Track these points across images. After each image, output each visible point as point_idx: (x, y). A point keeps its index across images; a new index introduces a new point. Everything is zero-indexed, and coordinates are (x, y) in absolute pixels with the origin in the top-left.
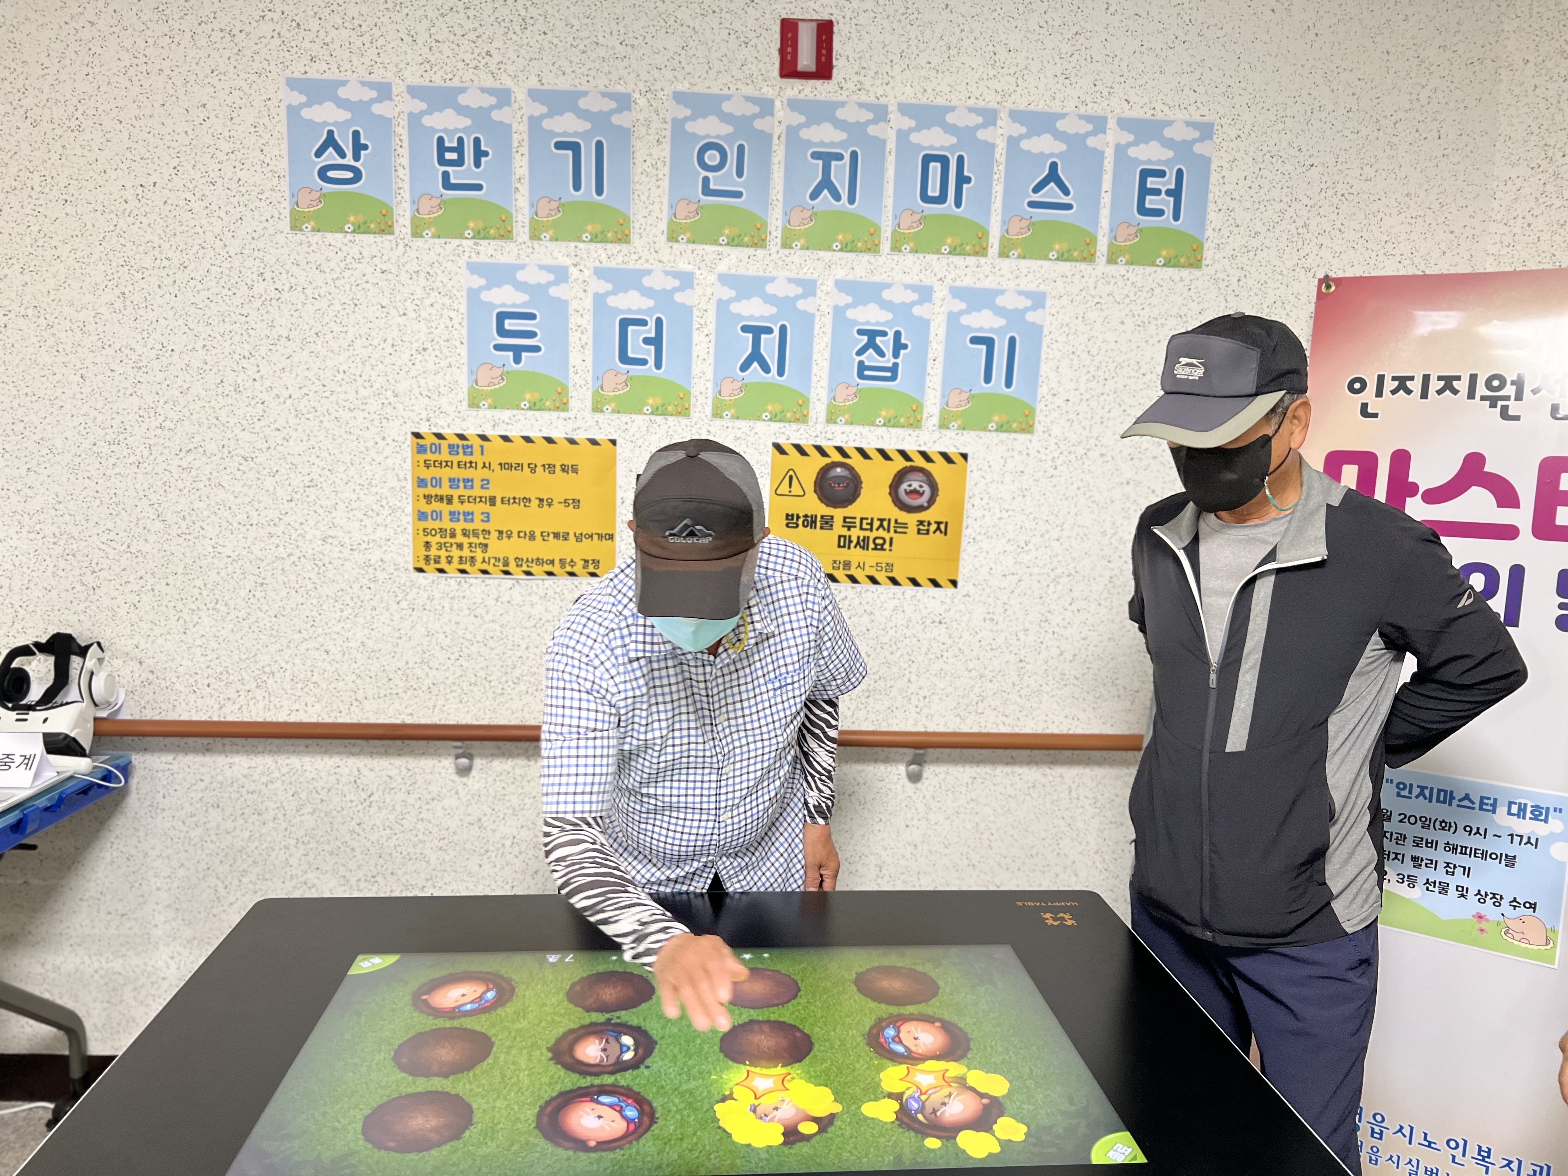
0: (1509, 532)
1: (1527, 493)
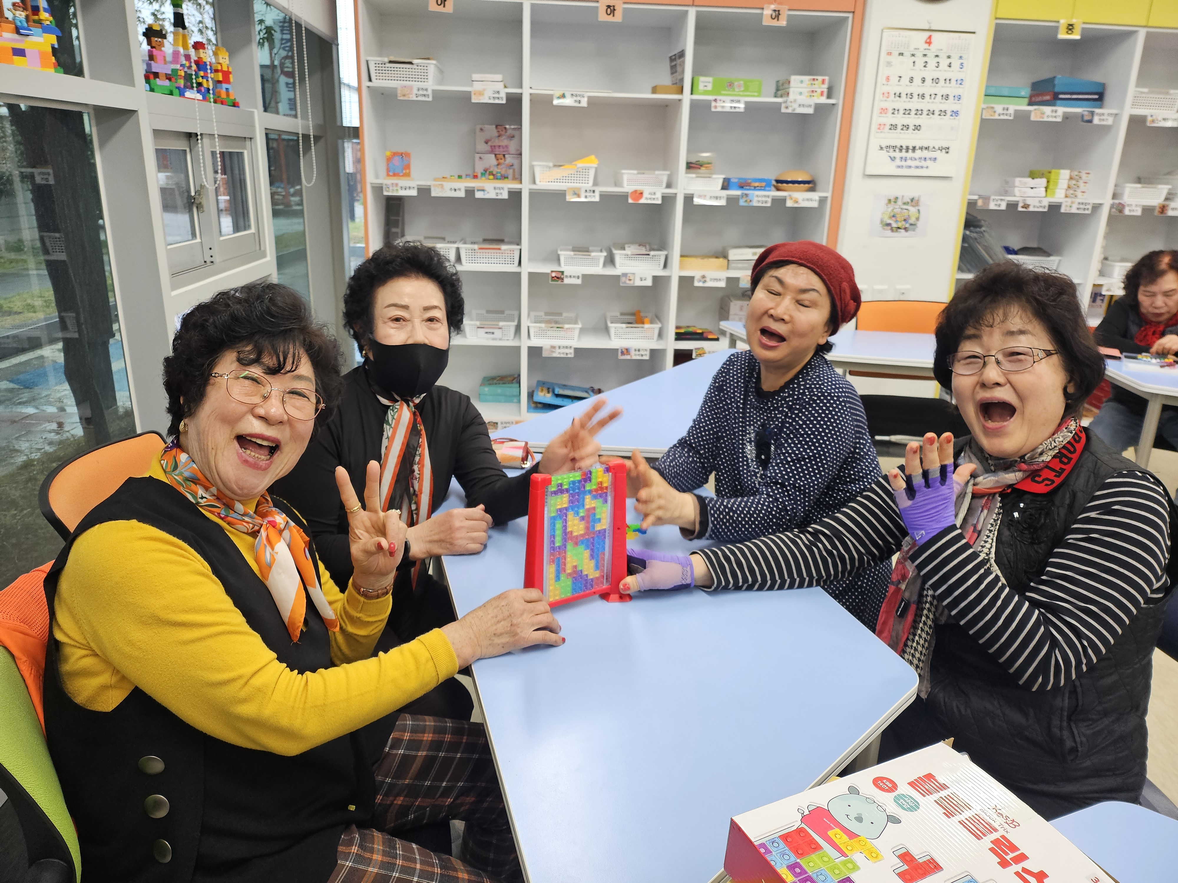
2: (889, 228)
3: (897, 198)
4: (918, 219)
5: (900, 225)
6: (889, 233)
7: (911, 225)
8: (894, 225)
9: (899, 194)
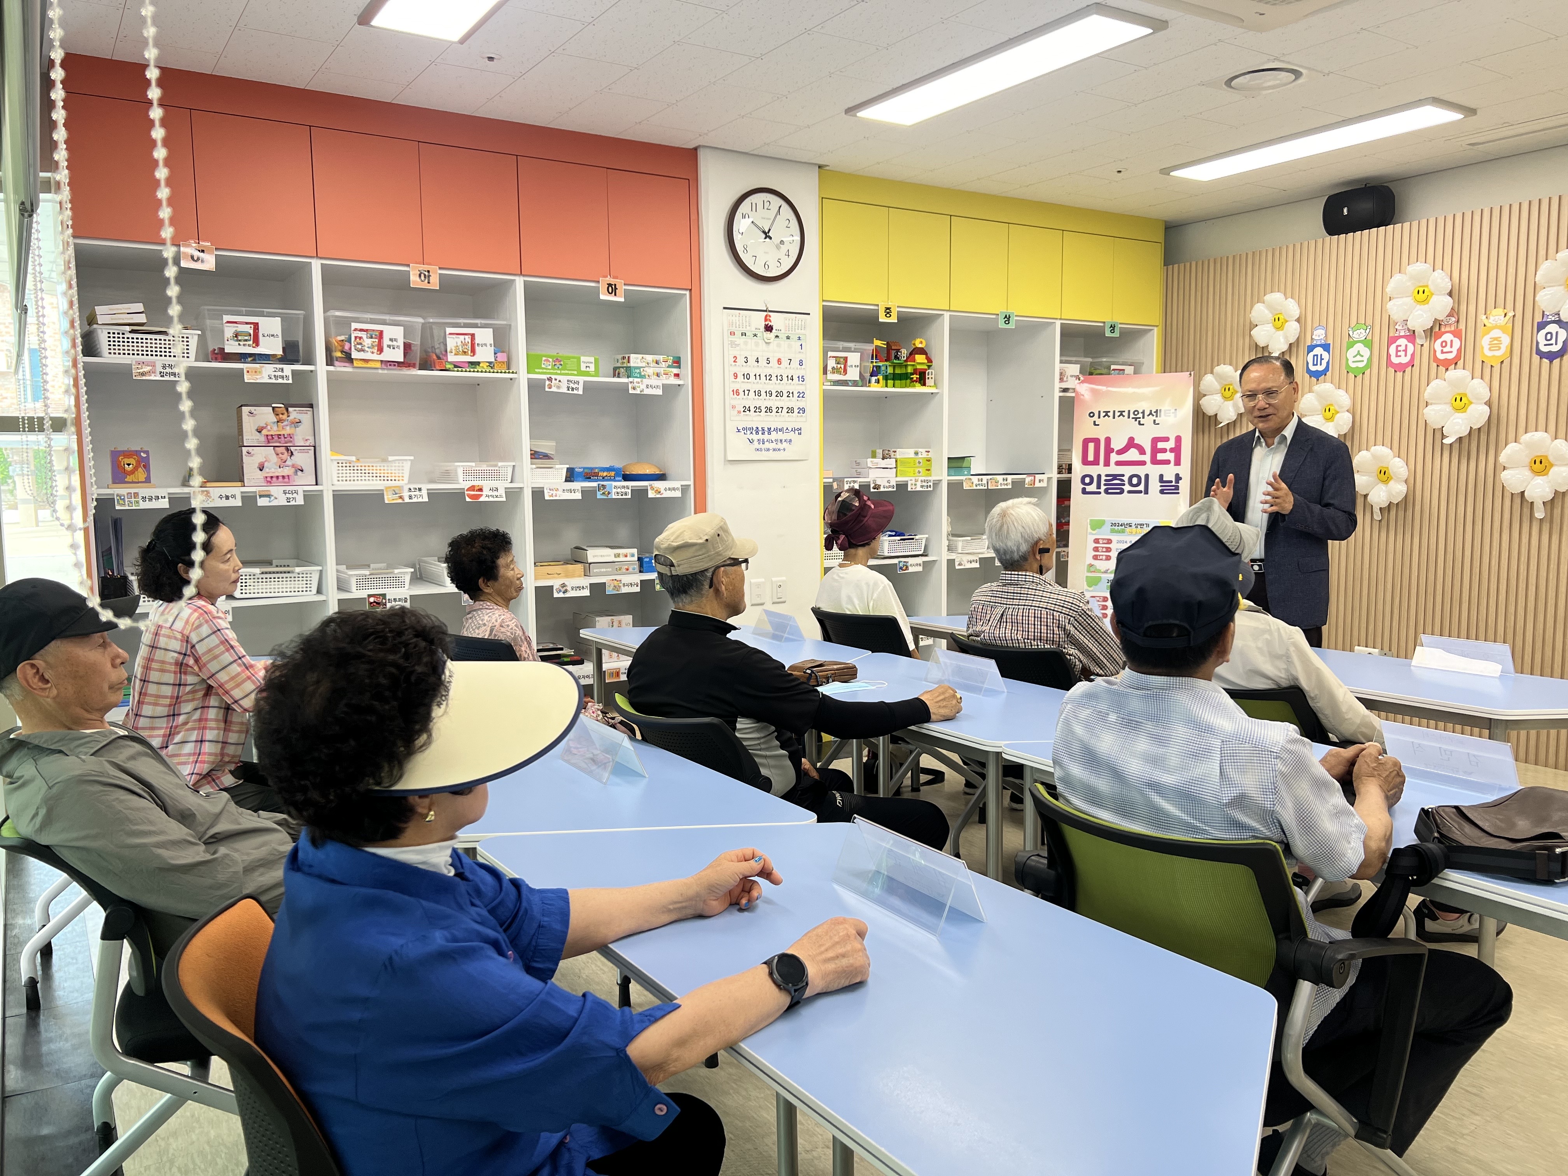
0: (1143, 463)
1: (1148, 450)
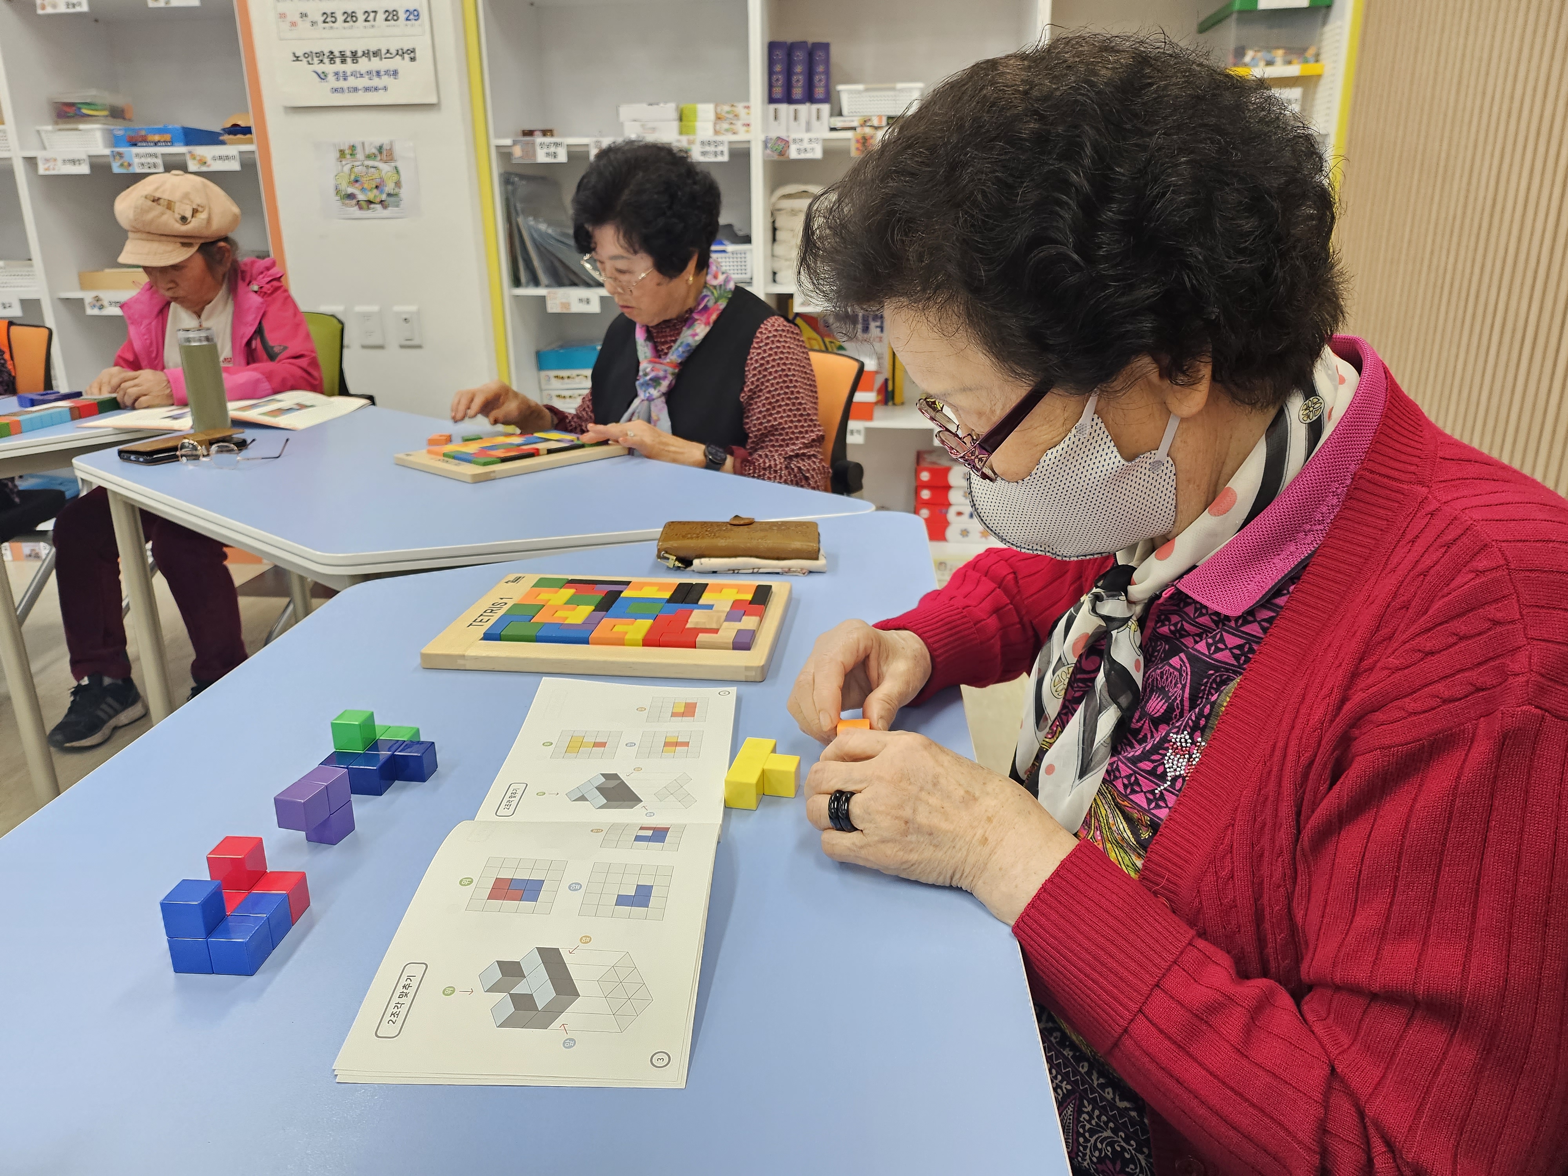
2: (354, 202)
3: (353, 148)
4: (398, 184)
5: (371, 196)
6: (355, 211)
7: (389, 195)
8: (361, 197)
9: (356, 140)
